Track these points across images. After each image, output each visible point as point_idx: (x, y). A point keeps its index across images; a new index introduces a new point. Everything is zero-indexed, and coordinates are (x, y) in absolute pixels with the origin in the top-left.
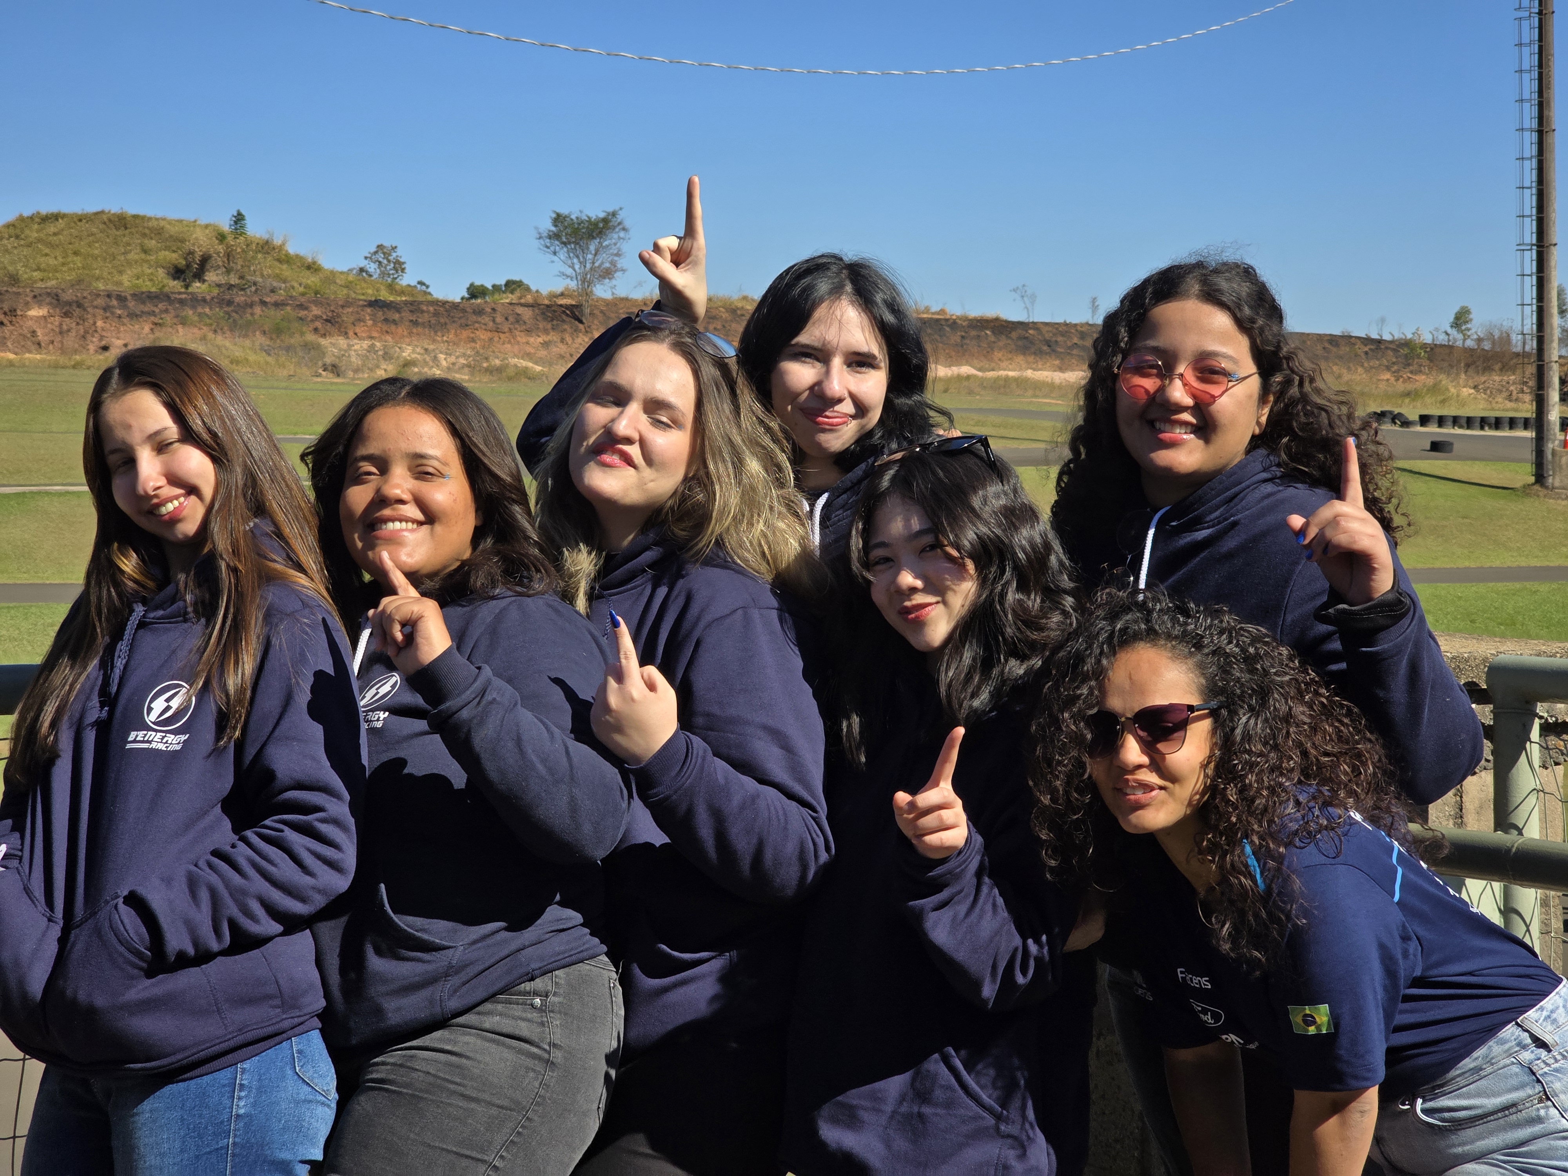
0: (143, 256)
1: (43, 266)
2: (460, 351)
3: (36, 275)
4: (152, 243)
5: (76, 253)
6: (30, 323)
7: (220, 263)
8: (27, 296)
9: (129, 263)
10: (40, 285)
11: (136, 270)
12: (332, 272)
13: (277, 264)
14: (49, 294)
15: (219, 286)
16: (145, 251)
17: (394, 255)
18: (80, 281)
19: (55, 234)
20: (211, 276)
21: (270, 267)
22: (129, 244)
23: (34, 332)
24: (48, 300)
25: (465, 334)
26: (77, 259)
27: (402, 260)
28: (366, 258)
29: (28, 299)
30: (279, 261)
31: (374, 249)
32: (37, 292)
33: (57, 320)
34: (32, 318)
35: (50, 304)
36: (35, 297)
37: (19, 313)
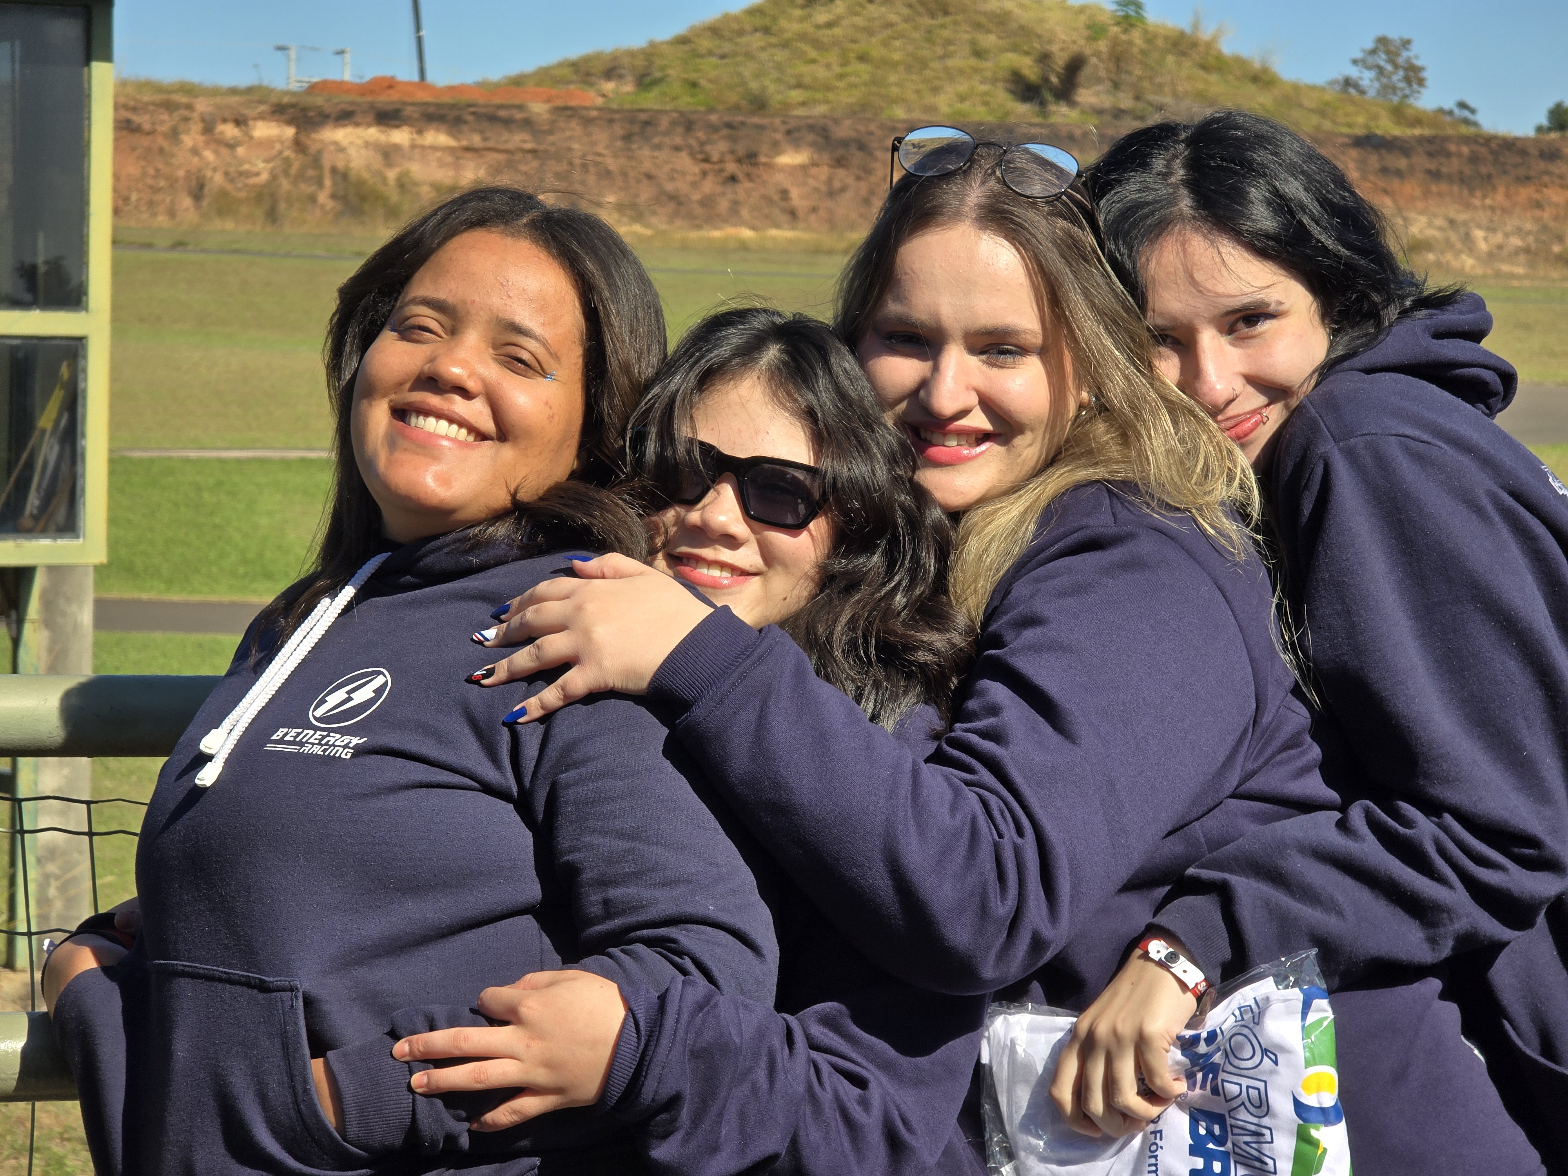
0: (973, 62)
1: (807, 80)
2: (1512, 223)
3: (796, 95)
4: (989, 40)
5: (863, 58)
6: (779, 178)
7: (1103, 73)
8: (775, 130)
9: (950, 75)
10: (800, 112)
11: (962, 87)
12: (1296, 88)
13: (1201, 73)
14: (811, 128)
15: (1099, 112)
16: (979, 53)
17: (1405, 54)
18: (864, 106)
19: (829, 25)
20: (1086, 96)
21: (1189, 78)
22: (949, 42)
23: (784, 194)
24: (811, 137)
25: (1525, 193)
26: (862, 67)
27: (1418, 63)
28: (1355, 62)
29: (778, 136)
30: (1204, 67)
31: (1370, 45)
32: (793, 123)
33: (823, 172)
34: (783, 169)
35: (813, 145)
36: (789, 132)
37: (763, 159)
